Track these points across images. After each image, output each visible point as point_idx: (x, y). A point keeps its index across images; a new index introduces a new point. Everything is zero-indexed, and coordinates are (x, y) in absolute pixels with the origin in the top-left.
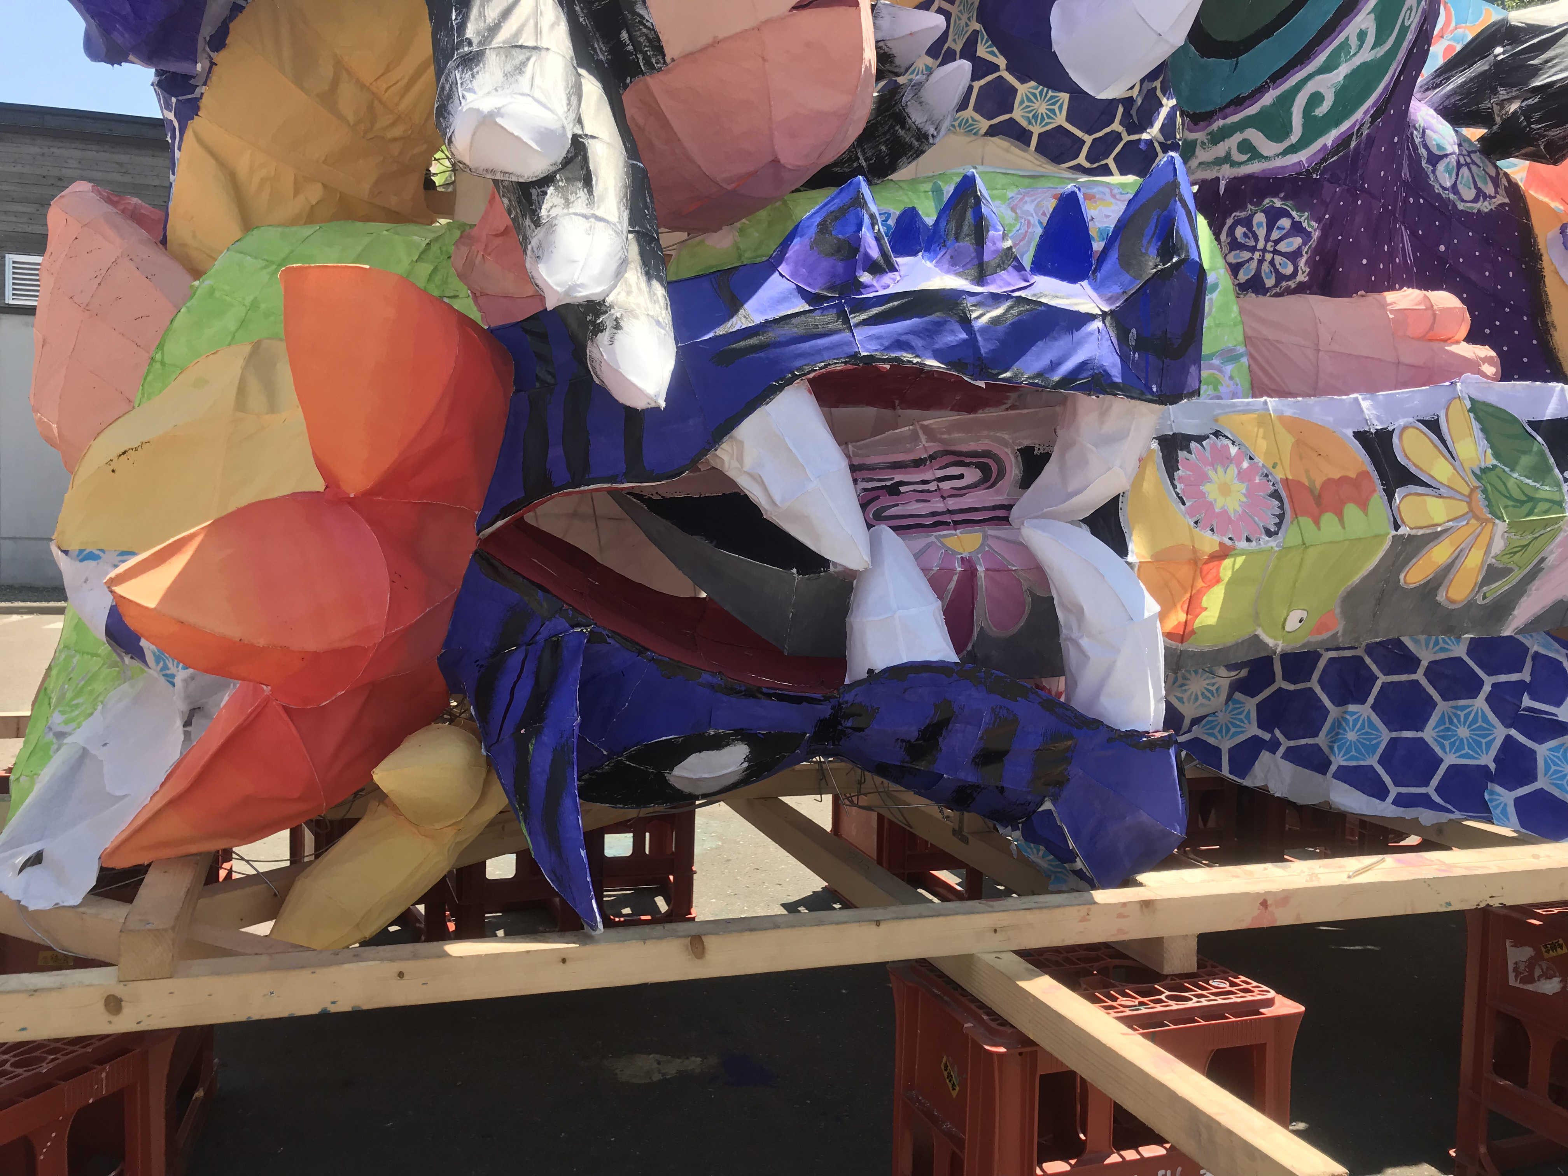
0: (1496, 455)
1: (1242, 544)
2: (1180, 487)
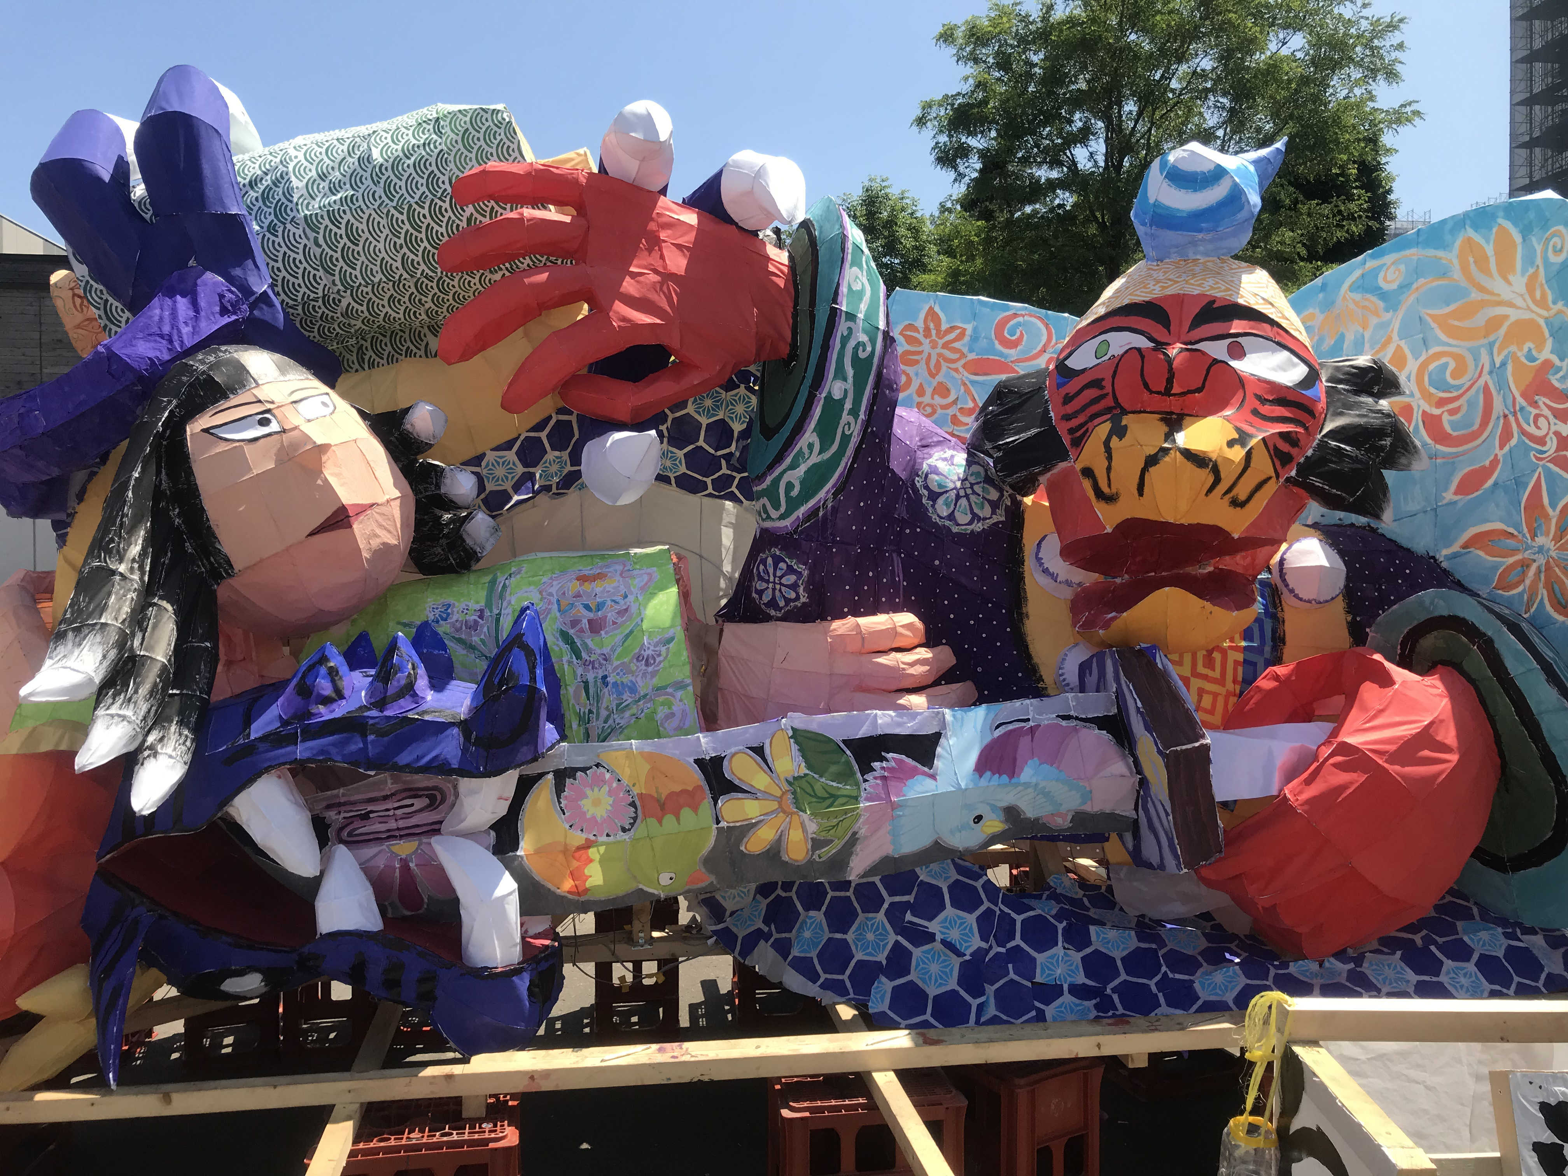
0: (809, 766)
1: (604, 838)
2: (564, 803)
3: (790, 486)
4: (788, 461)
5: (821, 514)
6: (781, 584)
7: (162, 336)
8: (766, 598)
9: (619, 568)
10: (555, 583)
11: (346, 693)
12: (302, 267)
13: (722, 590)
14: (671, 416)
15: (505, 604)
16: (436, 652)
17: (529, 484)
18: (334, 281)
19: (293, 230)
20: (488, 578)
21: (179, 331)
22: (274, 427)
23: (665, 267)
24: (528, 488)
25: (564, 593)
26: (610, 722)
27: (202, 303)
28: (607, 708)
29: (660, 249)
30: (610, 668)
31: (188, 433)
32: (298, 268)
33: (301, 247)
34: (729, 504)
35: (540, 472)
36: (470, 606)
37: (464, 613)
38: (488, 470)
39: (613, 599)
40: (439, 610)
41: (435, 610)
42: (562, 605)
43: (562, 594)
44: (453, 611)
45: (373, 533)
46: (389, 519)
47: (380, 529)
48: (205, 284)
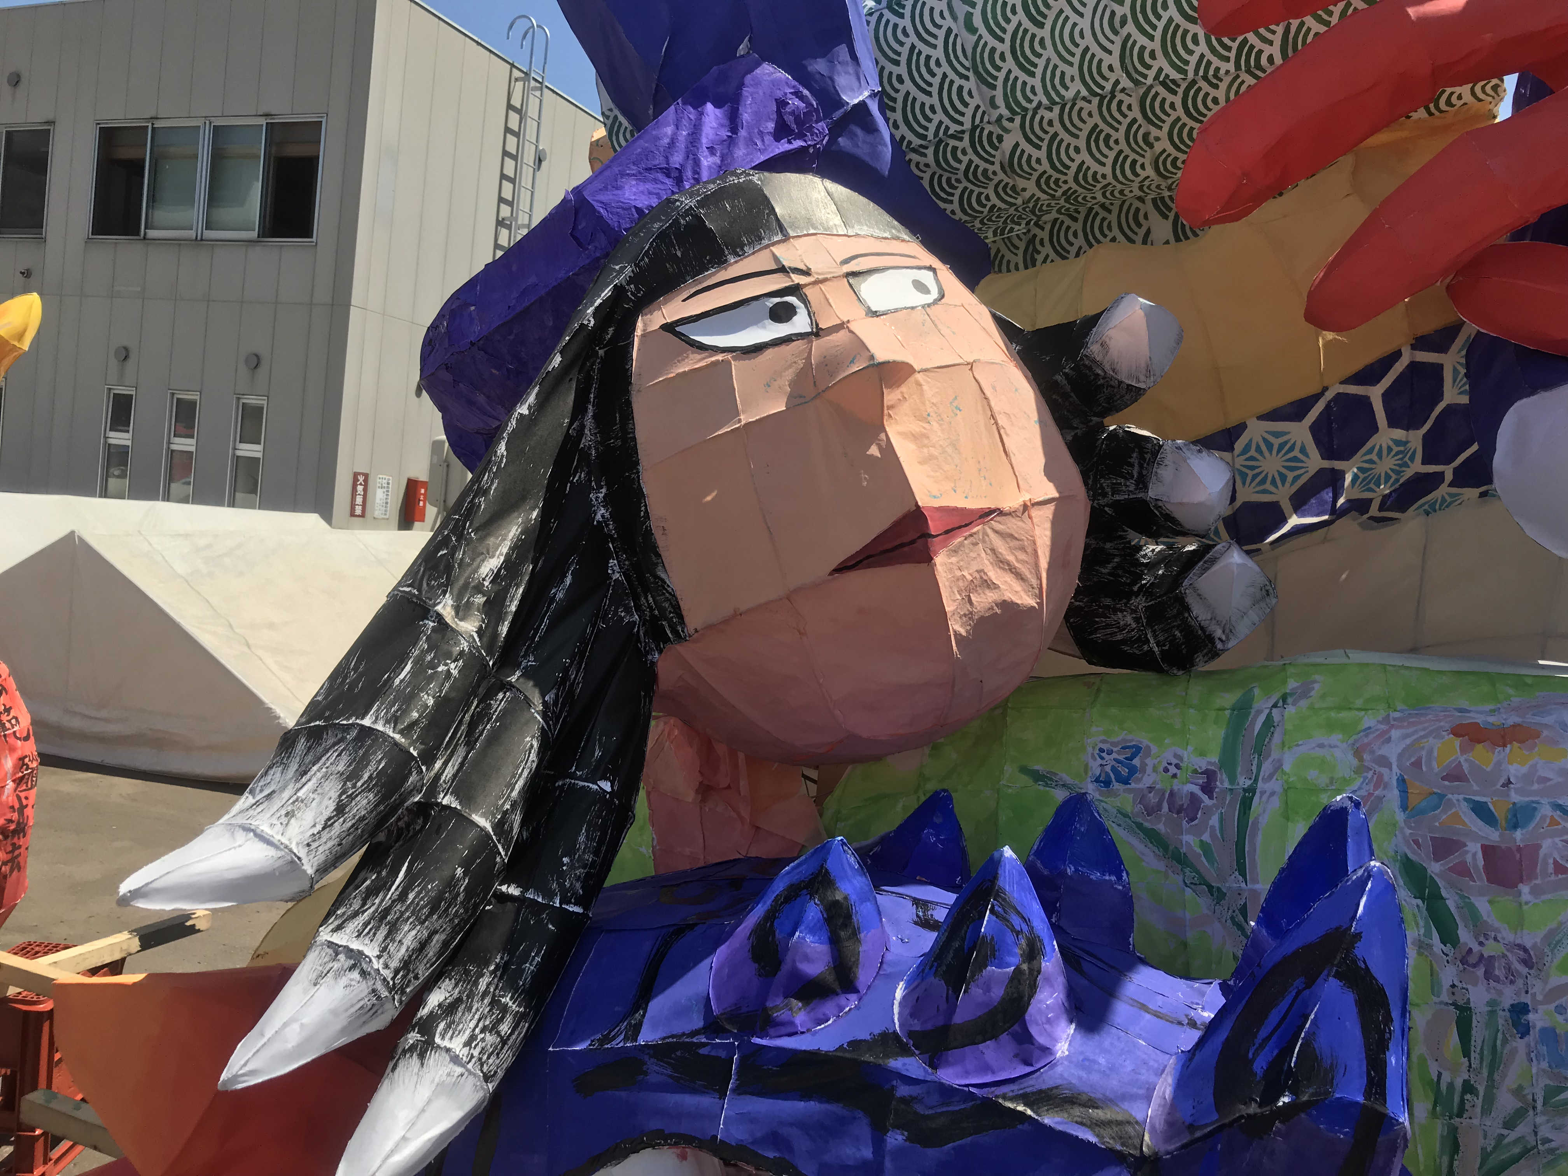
7: (667, 172)
10: (1395, 734)
11: (864, 976)
12: (939, 72)
15: (1267, 767)
16: (1096, 876)
17: (1328, 495)
18: (992, 99)
19: (931, 2)
20: (1229, 699)
21: (697, 163)
22: (800, 323)
24: (1322, 502)
25: (1417, 764)
26: (1523, 1129)
27: (746, 116)
28: (1518, 1092)
30: (1538, 989)
31: (639, 332)
32: (933, 75)
33: (941, 34)
35: (1355, 470)
36: (1185, 759)
37: (1170, 774)
38: (1247, 460)
39: (1560, 802)
40: (1114, 755)
41: (1104, 755)
42: (1412, 793)
43: (1412, 764)
44: (1144, 765)
45: (981, 578)
46: (1023, 549)
47: (998, 570)
48: (757, 83)
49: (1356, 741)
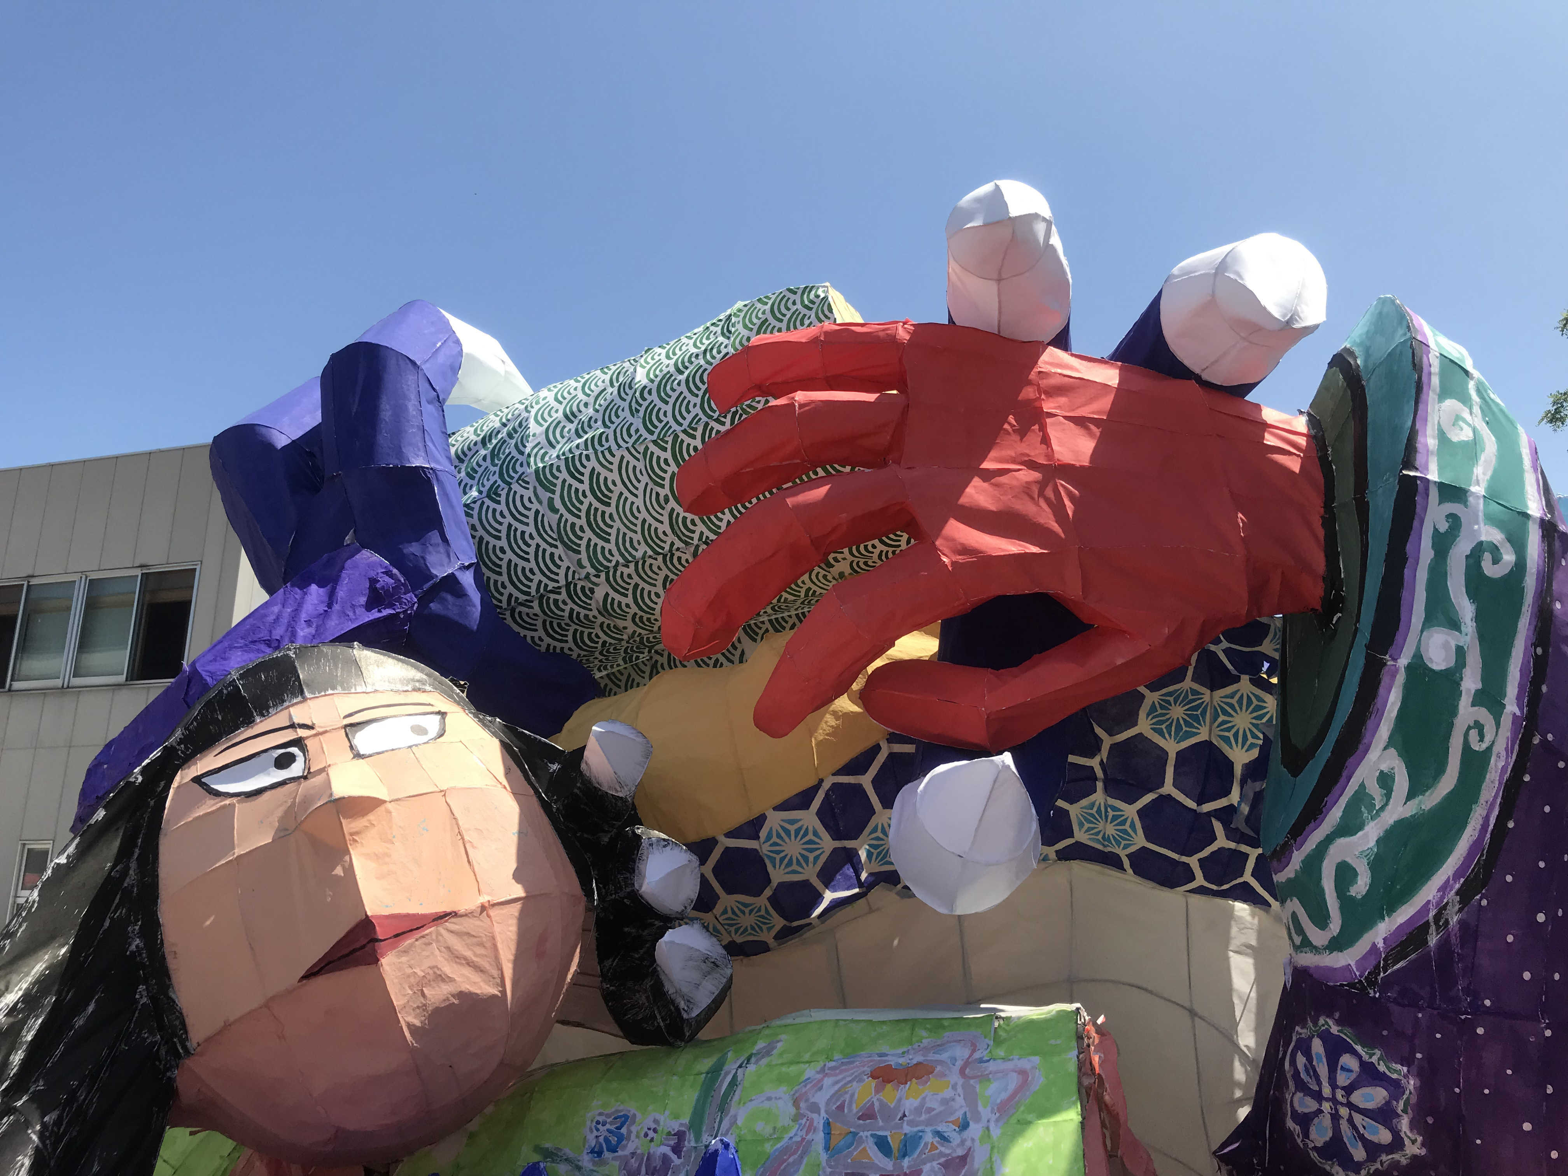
3: (1345, 874)
4: (1335, 815)
5: (1433, 940)
6: (1351, 1106)
8: (1321, 1133)
9: (961, 1053)
10: (827, 1081)
12: (533, 543)
13: (1238, 1084)
14: (1107, 741)
17: (849, 871)
18: (579, 561)
19: (520, 491)
20: (706, 1064)
23: (1050, 455)
24: (847, 878)
25: (841, 1108)
27: (343, 593)
29: (1043, 428)
31: (175, 785)
33: (531, 514)
34: (1241, 908)
35: (867, 847)
36: (662, 1123)
37: (649, 1138)
38: (771, 845)
39: (939, 1129)
40: (608, 1126)
41: (600, 1126)
42: (834, 1134)
43: (838, 1108)
44: (629, 1132)
45: (435, 973)
46: (481, 944)
47: (455, 965)
48: (355, 567)
49: (796, 1092)
